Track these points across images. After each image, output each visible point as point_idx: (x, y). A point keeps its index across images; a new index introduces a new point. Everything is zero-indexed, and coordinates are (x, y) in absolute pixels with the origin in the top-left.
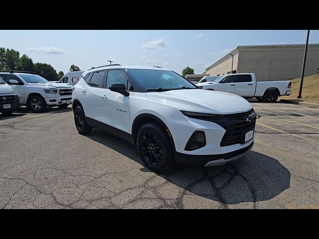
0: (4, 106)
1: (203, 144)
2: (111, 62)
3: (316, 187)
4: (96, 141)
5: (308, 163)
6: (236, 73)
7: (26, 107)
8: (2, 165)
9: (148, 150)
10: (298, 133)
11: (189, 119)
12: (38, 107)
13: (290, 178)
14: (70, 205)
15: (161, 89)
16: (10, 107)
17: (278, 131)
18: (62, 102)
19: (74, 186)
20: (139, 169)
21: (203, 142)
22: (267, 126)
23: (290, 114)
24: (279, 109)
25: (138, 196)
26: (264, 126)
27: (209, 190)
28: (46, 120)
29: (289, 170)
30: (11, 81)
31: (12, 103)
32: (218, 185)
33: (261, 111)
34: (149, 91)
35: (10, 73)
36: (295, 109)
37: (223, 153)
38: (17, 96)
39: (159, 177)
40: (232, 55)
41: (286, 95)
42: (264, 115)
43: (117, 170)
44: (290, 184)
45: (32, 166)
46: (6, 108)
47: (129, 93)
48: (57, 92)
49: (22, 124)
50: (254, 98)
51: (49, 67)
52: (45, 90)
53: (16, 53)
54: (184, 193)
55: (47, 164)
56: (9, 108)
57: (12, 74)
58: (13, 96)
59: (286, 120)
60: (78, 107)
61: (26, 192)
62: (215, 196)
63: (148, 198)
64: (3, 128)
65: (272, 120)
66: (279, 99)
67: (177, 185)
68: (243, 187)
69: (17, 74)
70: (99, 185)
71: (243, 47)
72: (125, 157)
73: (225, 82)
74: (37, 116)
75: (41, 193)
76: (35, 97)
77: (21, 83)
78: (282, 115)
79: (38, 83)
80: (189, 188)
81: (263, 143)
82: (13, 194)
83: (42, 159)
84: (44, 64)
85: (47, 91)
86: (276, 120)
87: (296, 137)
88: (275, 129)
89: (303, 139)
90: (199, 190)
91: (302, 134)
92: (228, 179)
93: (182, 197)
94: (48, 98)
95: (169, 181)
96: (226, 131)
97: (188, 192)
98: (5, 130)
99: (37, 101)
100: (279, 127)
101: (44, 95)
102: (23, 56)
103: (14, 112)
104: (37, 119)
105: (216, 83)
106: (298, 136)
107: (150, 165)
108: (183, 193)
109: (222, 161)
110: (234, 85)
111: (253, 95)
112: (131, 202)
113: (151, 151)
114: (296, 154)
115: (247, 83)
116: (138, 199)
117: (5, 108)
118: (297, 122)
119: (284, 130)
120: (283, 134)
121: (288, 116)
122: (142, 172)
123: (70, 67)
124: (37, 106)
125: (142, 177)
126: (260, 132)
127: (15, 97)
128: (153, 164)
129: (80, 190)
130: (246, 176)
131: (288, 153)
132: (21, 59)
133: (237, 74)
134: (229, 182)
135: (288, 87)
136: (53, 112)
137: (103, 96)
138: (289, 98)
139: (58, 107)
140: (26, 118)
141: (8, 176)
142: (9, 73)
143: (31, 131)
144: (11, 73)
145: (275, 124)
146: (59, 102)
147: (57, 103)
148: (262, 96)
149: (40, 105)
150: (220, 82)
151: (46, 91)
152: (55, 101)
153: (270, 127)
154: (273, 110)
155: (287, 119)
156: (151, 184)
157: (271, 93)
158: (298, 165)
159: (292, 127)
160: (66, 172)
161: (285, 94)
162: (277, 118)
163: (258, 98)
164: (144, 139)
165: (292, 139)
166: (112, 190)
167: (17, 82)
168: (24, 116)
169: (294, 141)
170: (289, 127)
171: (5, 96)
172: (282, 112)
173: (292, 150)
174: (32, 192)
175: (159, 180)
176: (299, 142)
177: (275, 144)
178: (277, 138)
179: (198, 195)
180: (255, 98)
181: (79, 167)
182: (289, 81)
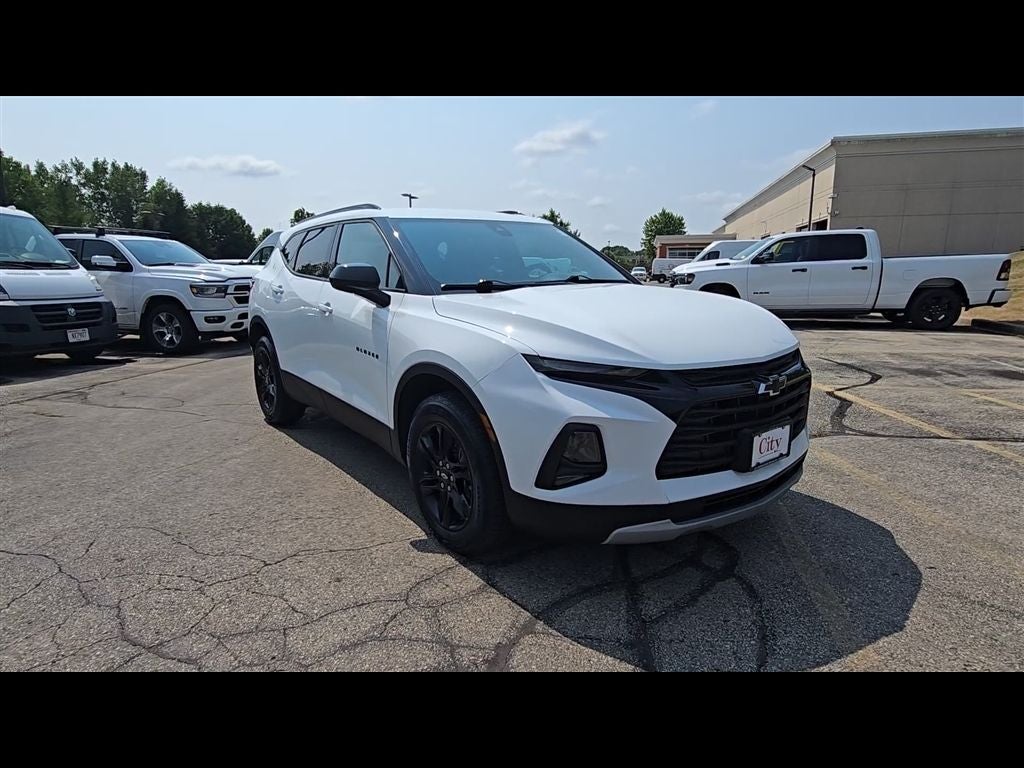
0: (70, 335)
1: (598, 469)
2: (411, 197)
3: (1004, 635)
4: (307, 448)
5: (1003, 548)
6: (825, 229)
7: (138, 337)
8: (10, 513)
9: (438, 481)
10: (1000, 440)
11: (551, 384)
12: (171, 338)
13: (913, 598)
14: (158, 645)
15: (490, 282)
16: (87, 338)
17: (927, 427)
18: (242, 324)
19: (193, 586)
20: (407, 544)
21: (595, 461)
22: (891, 413)
23: (989, 371)
24: (954, 352)
25: (374, 628)
26: (883, 411)
27: (616, 623)
28: (185, 380)
29: (921, 569)
30: (97, 259)
31: (94, 324)
32: (651, 609)
33: (889, 359)
34: (451, 289)
35: (94, 235)
36: (1016, 354)
37: (667, 502)
38: (110, 304)
39: (465, 570)
40: (810, 169)
41: (989, 303)
42: (893, 373)
43: (340, 542)
44: (907, 618)
45: (92, 520)
46: (75, 340)
47: (389, 297)
48: (229, 292)
49: (111, 388)
50: (872, 314)
51: (232, 217)
52: (191, 287)
53: (137, 174)
54: (527, 629)
55: (137, 515)
56: (83, 339)
57: (101, 238)
58: (98, 305)
59: (966, 392)
60: (264, 339)
61: (45, 598)
62: (630, 645)
63: (403, 637)
64: (55, 400)
65: (916, 392)
66: (965, 317)
67: (515, 601)
68: (734, 619)
69: (114, 239)
70: (268, 586)
71: (849, 141)
72: (381, 500)
73: (771, 259)
74: (165, 366)
75: (88, 603)
76: (163, 306)
77: (125, 267)
78: (960, 375)
79: (173, 264)
80: (547, 614)
81: (856, 470)
82: (9, 601)
83: (128, 497)
84: (216, 207)
85: (199, 290)
86: (929, 392)
87: (984, 452)
88: (917, 423)
89: (1010, 461)
90: (579, 620)
91: (1014, 444)
92: (693, 588)
93: (514, 643)
94: (201, 310)
95: (493, 586)
96: (676, 425)
97: (540, 626)
98: (58, 407)
99: (170, 320)
100: (933, 415)
101: (188, 301)
102: (158, 184)
103: (104, 353)
104: (161, 374)
105: (740, 263)
106: (995, 450)
107: (441, 530)
108: (524, 627)
109: (666, 526)
110: (804, 270)
111: (869, 304)
112: (343, 648)
113: (445, 487)
114: (969, 513)
115: (850, 264)
116: (373, 638)
117: (71, 340)
118: (1009, 400)
119: (948, 428)
120: (941, 441)
121: (980, 378)
122: (415, 553)
123: (293, 217)
124: (170, 336)
125: (407, 569)
126: (859, 431)
127: (104, 307)
128: (451, 527)
129: (204, 601)
130: (756, 580)
131: (939, 507)
132: (150, 192)
133: (828, 231)
134: (693, 599)
135: (999, 275)
136: (211, 355)
137: (324, 307)
138: (1003, 314)
139: (234, 340)
140: (131, 372)
141: (14, 546)
142: (92, 236)
143: (131, 412)
144: (98, 236)
145: (922, 405)
146: (231, 323)
147: (226, 326)
148: (904, 307)
149: (178, 331)
150: (755, 261)
151: (195, 291)
152: (221, 319)
153: (899, 416)
154: (929, 357)
155: (974, 387)
156: (430, 593)
157: (935, 298)
158: (963, 552)
159: (982, 416)
160: (184, 542)
161: (986, 301)
162: (937, 383)
163: (889, 313)
164: (424, 445)
165: (970, 461)
166: (299, 607)
167: (113, 263)
168: (128, 365)
169: (975, 467)
170: (972, 418)
171: (74, 306)
172: (962, 362)
173: (956, 497)
174: (63, 598)
175: (461, 583)
176: (993, 472)
177: (902, 474)
178: (918, 453)
179: (571, 637)
180: (880, 315)
181: (227, 527)
182: (1005, 257)
